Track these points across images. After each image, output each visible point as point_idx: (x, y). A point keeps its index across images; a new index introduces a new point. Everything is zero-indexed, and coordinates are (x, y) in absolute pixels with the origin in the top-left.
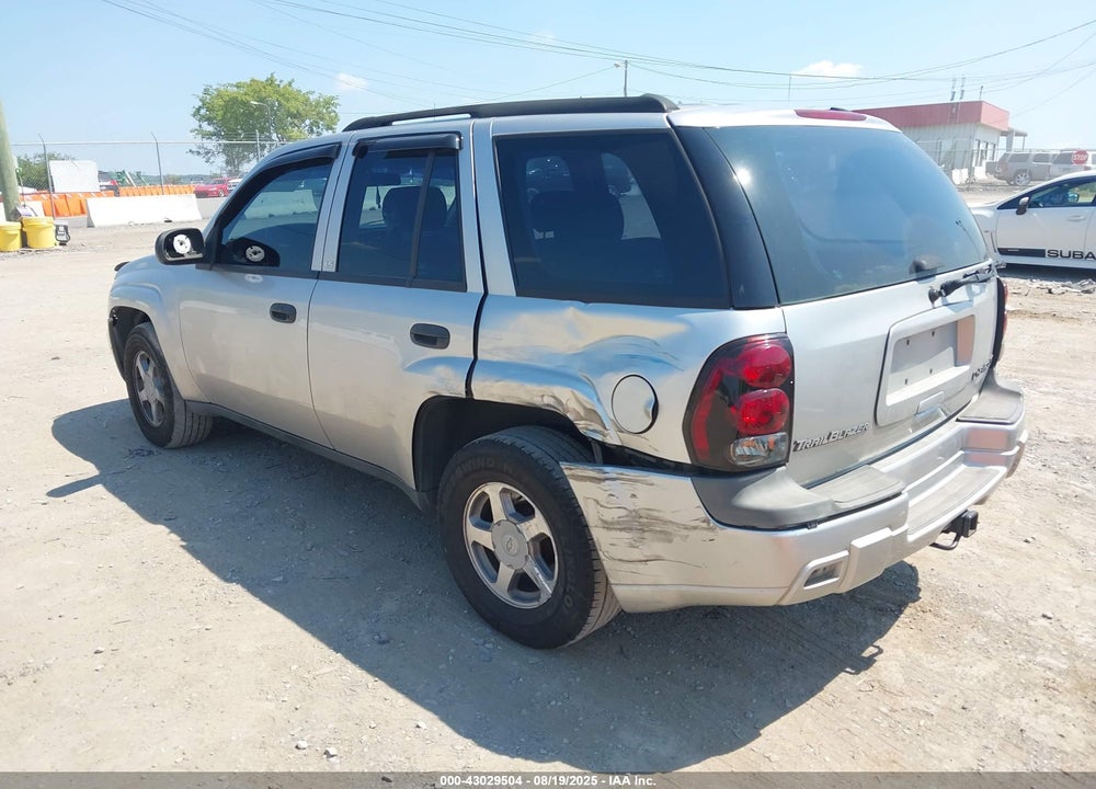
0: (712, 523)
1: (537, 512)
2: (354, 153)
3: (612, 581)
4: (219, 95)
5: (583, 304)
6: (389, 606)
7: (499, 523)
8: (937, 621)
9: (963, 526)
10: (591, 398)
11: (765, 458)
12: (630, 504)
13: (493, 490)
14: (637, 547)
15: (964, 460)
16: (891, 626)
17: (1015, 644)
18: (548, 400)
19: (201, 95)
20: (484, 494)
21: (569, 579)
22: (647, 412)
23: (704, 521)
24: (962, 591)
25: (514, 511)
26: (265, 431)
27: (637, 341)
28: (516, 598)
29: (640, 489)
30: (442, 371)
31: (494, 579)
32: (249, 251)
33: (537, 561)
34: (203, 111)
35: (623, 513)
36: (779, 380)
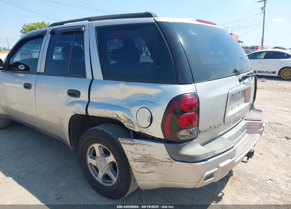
0: (172, 160)
1: (111, 154)
2: (51, 33)
3: (136, 179)
4: (28, 26)
5: (126, 82)
6: (62, 184)
7: (98, 157)
8: (239, 182)
9: (250, 155)
10: (129, 116)
11: (189, 136)
12: (143, 153)
13: (96, 146)
14: (145, 168)
15: (247, 132)
16: (226, 185)
17: (264, 190)
18: (114, 116)
19: (23, 26)
20: (93, 147)
21: (122, 177)
22: (148, 120)
23: (169, 159)
24: (245, 172)
25: (103, 153)
26: (25, 124)
27: (145, 95)
28: (105, 182)
29: (146, 147)
30: (77, 105)
31: (97, 176)
32: (19, 66)
33: (111, 170)
34: (23, 31)
35: (140, 156)
36: (195, 109)
